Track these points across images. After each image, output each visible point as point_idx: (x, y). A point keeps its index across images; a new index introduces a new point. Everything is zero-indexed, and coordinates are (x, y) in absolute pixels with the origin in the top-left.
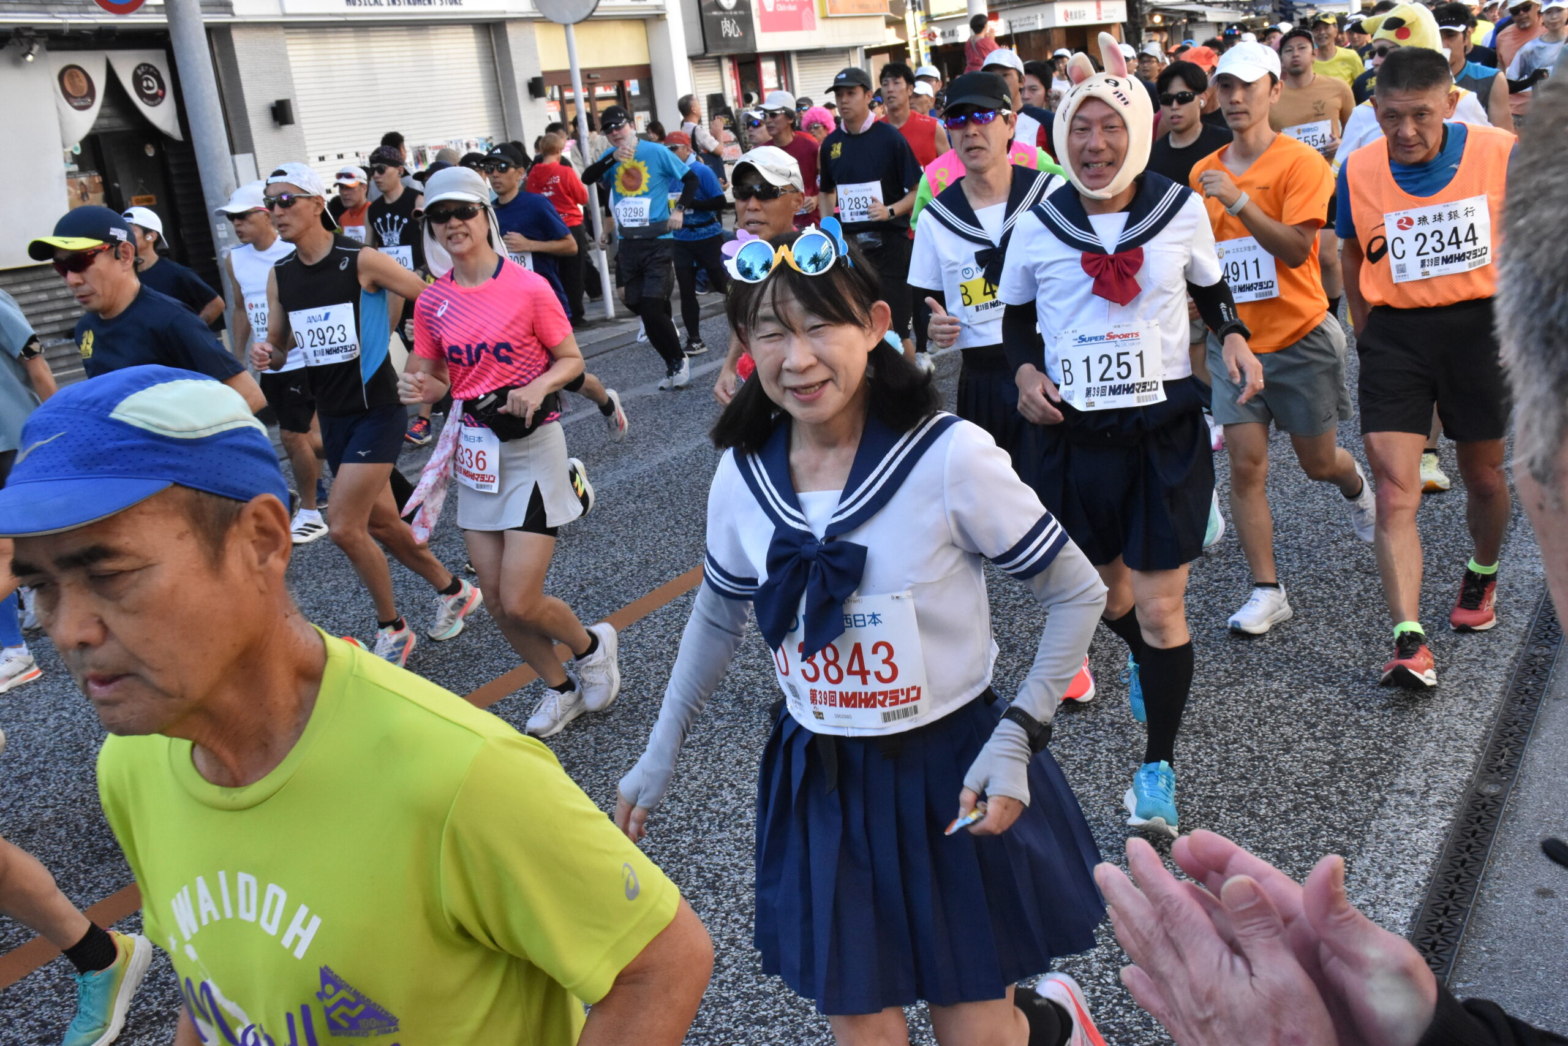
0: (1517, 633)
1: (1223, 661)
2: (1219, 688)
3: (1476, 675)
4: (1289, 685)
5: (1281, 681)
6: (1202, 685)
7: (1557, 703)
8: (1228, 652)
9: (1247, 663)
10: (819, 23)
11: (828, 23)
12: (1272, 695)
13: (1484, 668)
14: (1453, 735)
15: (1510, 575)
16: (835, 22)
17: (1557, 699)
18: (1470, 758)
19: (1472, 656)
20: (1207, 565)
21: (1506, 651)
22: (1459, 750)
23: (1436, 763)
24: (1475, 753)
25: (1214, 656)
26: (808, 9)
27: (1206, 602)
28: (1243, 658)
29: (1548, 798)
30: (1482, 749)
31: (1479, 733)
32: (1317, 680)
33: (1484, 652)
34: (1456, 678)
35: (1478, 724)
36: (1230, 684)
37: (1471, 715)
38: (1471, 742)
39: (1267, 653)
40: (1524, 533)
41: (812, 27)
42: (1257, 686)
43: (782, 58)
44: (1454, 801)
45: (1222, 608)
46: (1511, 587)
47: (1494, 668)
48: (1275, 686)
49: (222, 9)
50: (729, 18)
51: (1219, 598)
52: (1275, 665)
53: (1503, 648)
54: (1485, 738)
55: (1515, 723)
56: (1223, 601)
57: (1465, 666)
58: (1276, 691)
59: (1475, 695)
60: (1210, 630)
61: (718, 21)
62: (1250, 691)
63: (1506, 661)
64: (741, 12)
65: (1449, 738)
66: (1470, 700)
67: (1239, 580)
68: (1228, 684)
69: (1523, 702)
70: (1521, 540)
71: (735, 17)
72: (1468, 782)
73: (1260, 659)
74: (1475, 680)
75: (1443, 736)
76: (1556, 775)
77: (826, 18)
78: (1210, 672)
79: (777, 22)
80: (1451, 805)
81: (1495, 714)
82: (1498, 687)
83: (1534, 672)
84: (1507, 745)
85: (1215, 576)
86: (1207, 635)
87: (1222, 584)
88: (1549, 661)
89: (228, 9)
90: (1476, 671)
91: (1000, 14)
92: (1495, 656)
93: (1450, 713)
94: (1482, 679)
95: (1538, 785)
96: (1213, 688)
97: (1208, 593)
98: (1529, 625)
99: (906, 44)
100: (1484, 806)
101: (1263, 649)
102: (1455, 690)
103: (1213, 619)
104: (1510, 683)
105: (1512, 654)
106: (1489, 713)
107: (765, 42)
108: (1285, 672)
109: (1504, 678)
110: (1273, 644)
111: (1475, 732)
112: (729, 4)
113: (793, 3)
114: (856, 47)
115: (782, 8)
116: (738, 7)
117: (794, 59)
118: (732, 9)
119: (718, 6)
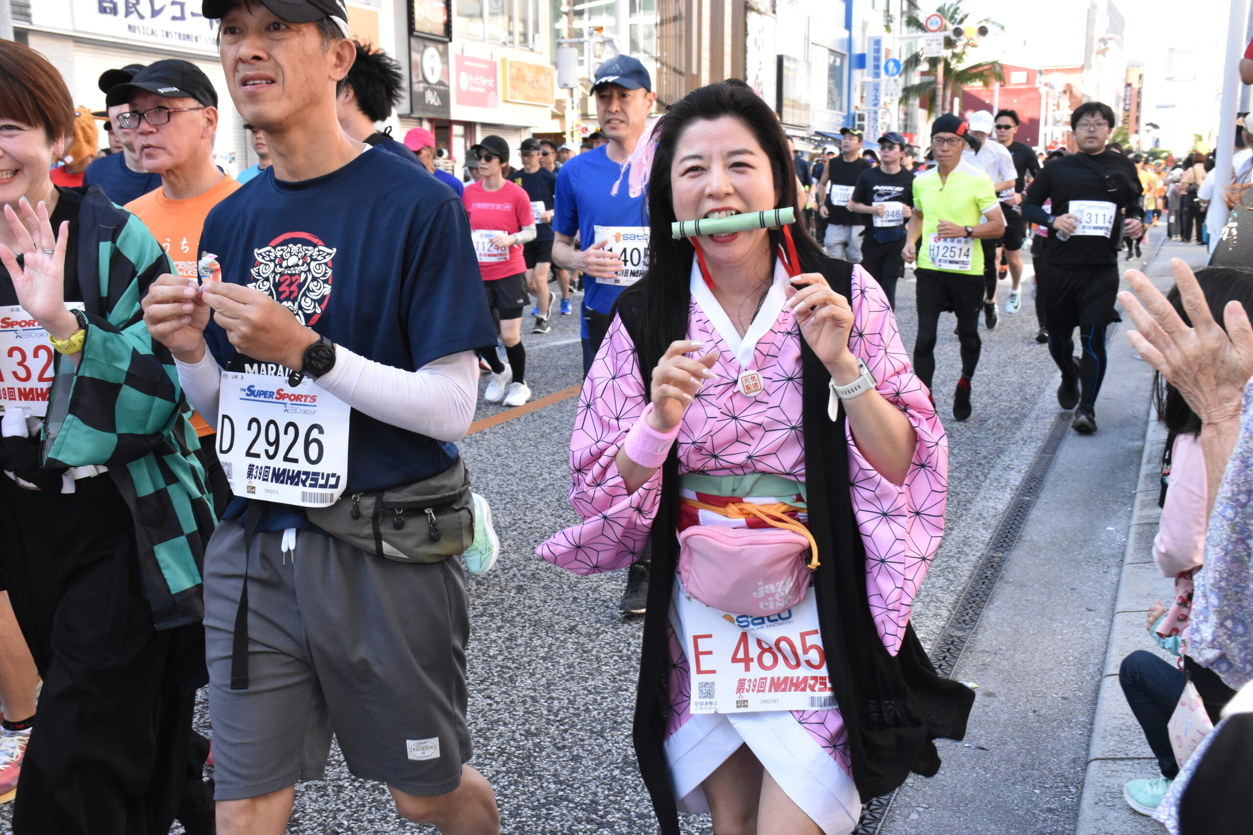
0: (983, 543)
3: (953, 565)
7: (1006, 585)
10: (501, 104)
11: (508, 106)
13: (959, 561)
14: (934, 599)
15: (980, 508)
16: (513, 106)
17: (1007, 583)
18: (945, 613)
19: (951, 554)
21: (973, 552)
22: (938, 608)
23: (922, 614)
24: (949, 611)
26: (493, 93)
29: (996, 640)
30: (954, 609)
31: (952, 599)
33: (959, 552)
34: (939, 566)
35: (952, 594)
37: (948, 588)
38: (946, 604)
40: (991, 484)
41: (496, 107)
43: (469, 127)
44: (932, 638)
46: (980, 515)
47: (965, 562)
49: (23, 18)
50: (433, 90)
53: (972, 550)
54: (957, 603)
55: (977, 595)
57: (946, 559)
59: (951, 577)
61: (423, 95)
63: (974, 558)
64: (442, 88)
65: (932, 601)
66: (948, 580)
69: (984, 583)
70: (989, 489)
71: (436, 90)
72: (943, 627)
74: (952, 568)
75: (928, 600)
76: (1003, 626)
77: (507, 101)
79: (468, 99)
80: (930, 640)
81: (964, 589)
82: (968, 573)
83: (992, 566)
84: (971, 608)
88: (1003, 560)
89: (27, 18)
90: (953, 563)
92: (967, 555)
93: (933, 587)
94: (957, 567)
95: (990, 631)
98: (991, 539)
99: (564, 133)
100: (952, 642)
102: (938, 573)
104: (976, 572)
105: (979, 554)
106: (960, 588)
107: (457, 112)
109: (972, 568)
111: (949, 599)
112: (433, 79)
113: (482, 87)
114: (526, 128)
115: (473, 89)
116: (440, 83)
117: (478, 128)
118: (436, 84)
119: (425, 80)
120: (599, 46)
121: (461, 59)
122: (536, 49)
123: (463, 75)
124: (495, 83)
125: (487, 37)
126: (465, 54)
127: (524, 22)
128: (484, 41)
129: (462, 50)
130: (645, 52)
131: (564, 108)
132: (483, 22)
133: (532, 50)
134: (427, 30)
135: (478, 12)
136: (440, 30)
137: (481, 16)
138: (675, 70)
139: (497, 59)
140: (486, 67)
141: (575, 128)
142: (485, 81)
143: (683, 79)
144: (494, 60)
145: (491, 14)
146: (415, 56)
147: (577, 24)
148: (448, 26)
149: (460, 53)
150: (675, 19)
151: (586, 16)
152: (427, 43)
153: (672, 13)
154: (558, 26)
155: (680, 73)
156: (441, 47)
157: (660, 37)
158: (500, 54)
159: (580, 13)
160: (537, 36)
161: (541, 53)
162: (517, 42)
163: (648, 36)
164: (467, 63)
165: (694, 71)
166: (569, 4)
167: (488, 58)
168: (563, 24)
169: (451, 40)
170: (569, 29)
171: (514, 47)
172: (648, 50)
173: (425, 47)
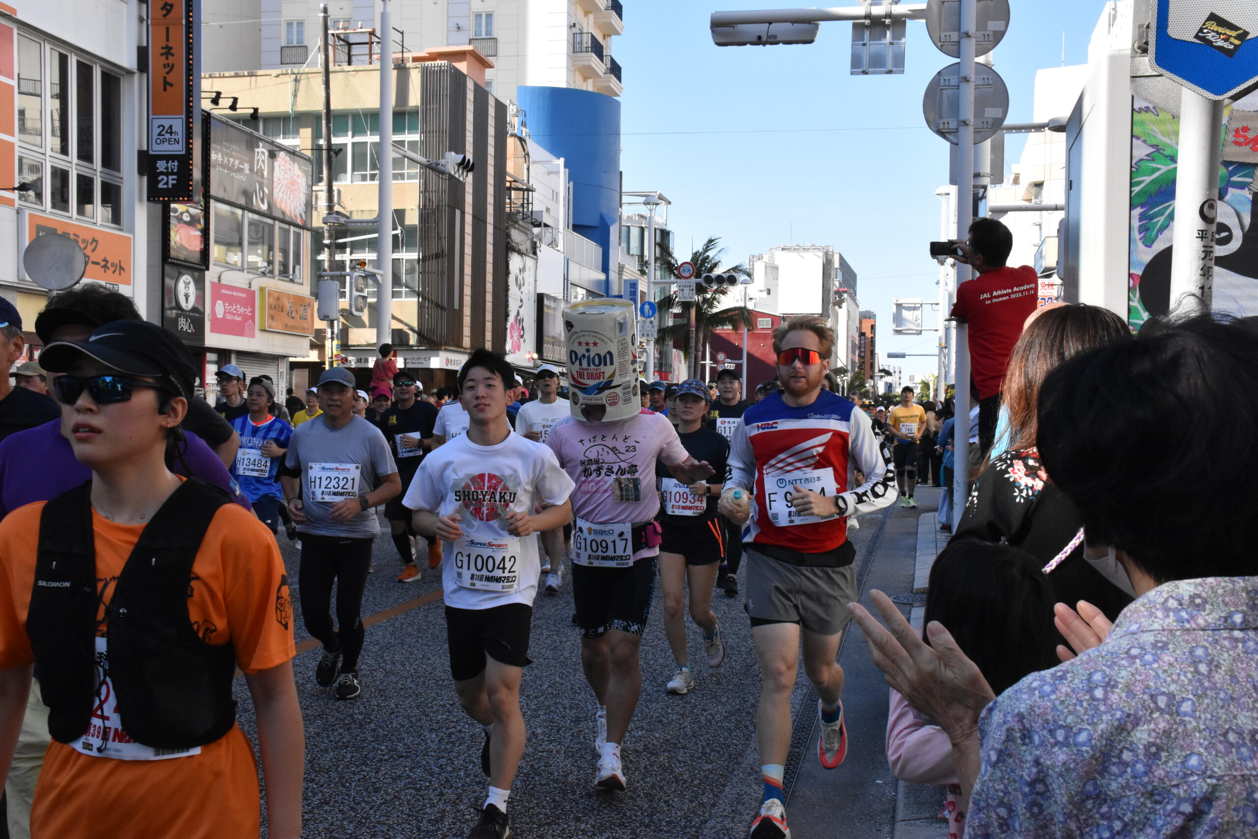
1: (544, 807)
2: (540, 826)
4: (593, 826)
5: (587, 823)
6: (527, 824)
8: (548, 802)
9: (562, 810)
10: (258, 333)
11: (265, 335)
12: (580, 833)
16: (270, 335)
20: (534, 740)
25: (537, 804)
26: (250, 322)
27: (532, 766)
28: (559, 806)
32: (614, 824)
36: (549, 824)
39: (577, 803)
41: (253, 336)
42: (569, 826)
43: (224, 355)
45: (544, 771)
48: (583, 826)
50: (186, 317)
51: (542, 764)
52: (583, 812)
56: (545, 766)
58: (583, 830)
60: (535, 786)
61: (175, 321)
62: (564, 829)
64: (197, 315)
67: (558, 752)
68: (546, 824)
71: (190, 317)
73: (571, 808)
77: (264, 331)
78: (533, 814)
79: (221, 327)
85: (540, 749)
86: (532, 789)
87: (545, 754)
91: (398, 353)
96: (535, 826)
97: (534, 760)
99: (323, 363)
101: (574, 801)
103: (537, 778)
107: (212, 339)
108: (590, 818)
110: (582, 797)
112: (187, 305)
113: (239, 315)
114: (284, 357)
115: (229, 317)
116: (194, 309)
117: (233, 357)
118: (189, 311)
119: (178, 307)
120: (361, 280)
121: (218, 286)
122: (296, 280)
123: (219, 302)
124: (253, 312)
125: (246, 267)
126: (223, 282)
127: (285, 252)
128: (243, 270)
129: (219, 278)
130: (407, 287)
131: (324, 338)
132: (242, 251)
133: (292, 281)
134: (182, 257)
135: (237, 241)
136: (196, 258)
137: (240, 244)
138: (437, 305)
139: (255, 287)
140: (244, 295)
141: (334, 359)
142: (242, 310)
143: (445, 314)
144: (253, 288)
145: (250, 243)
146: (169, 282)
147: (338, 257)
148: (205, 253)
149: (216, 280)
150: (437, 256)
151: (348, 250)
152: (182, 270)
153: (434, 250)
154: (320, 258)
155: (442, 308)
156: (196, 274)
157: (422, 273)
158: (258, 283)
159: (342, 247)
160: (297, 267)
161: (302, 284)
162: (277, 272)
163: (410, 272)
164: (223, 291)
165: (456, 306)
166: (330, 237)
167: (247, 287)
168: (324, 256)
169: (208, 269)
170: (330, 261)
171: (274, 278)
172: (411, 285)
173: (180, 274)
